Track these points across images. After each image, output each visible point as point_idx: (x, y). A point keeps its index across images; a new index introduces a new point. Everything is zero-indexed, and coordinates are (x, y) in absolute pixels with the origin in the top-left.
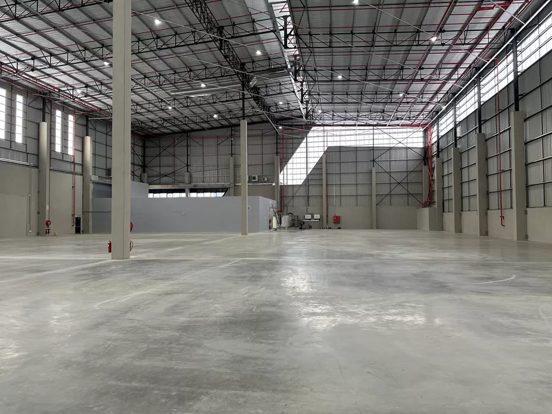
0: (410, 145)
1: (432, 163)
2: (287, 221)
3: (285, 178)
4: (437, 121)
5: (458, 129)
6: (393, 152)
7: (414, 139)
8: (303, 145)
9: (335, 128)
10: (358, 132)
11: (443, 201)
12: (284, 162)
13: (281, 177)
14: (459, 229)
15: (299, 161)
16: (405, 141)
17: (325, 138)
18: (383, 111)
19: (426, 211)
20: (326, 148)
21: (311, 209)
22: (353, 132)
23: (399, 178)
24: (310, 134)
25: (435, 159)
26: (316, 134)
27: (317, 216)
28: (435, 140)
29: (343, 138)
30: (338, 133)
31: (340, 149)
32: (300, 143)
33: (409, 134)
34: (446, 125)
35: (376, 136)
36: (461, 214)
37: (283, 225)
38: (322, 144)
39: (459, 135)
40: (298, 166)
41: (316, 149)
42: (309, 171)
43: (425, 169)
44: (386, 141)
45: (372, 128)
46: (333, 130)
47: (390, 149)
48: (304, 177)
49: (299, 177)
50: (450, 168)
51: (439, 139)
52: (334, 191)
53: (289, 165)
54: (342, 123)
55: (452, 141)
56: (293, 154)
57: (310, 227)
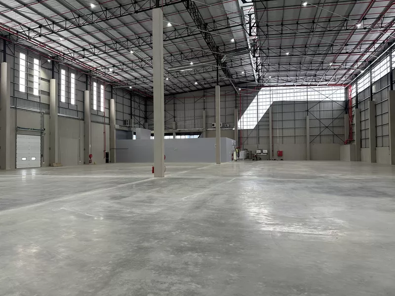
0: (334, 99)
1: (352, 112)
2: (243, 155)
3: (242, 125)
4: (356, 81)
5: (374, 87)
6: (322, 104)
7: (338, 95)
8: (255, 100)
9: (278, 88)
10: (296, 90)
11: (361, 140)
12: (241, 113)
13: (239, 124)
14: (374, 160)
15: (251, 112)
16: (331, 96)
17: (271, 95)
18: (315, 75)
19: (348, 147)
20: (272, 103)
21: (260, 146)
22: (292, 91)
23: (327, 123)
24: (260, 93)
25: (354, 109)
26: (264, 93)
27: (265, 151)
28: (354, 95)
29: (284, 95)
30: (281, 91)
31: (282, 103)
32: (252, 100)
33: (334, 91)
34: (363, 84)
35: (309, 93)
36: (376, 149)
37: (240, 157)
38: (268, 100)
39: (374, 91)
40: (251, 116)
41: (264, 104)
42: (259, 119)
43: (346, 116)
44: (317, 97)
45: (306, 87)
46: (277, 90)
47: (320, 102)
48: (256, 123)
49: (251, 123)
50: (366, 116)
51: (357, 95)
52: (278, 133)
53: (245, 116)
54: (284, 84)
55: (368, 96)
56: (247, 107)
57: (260, 159)
